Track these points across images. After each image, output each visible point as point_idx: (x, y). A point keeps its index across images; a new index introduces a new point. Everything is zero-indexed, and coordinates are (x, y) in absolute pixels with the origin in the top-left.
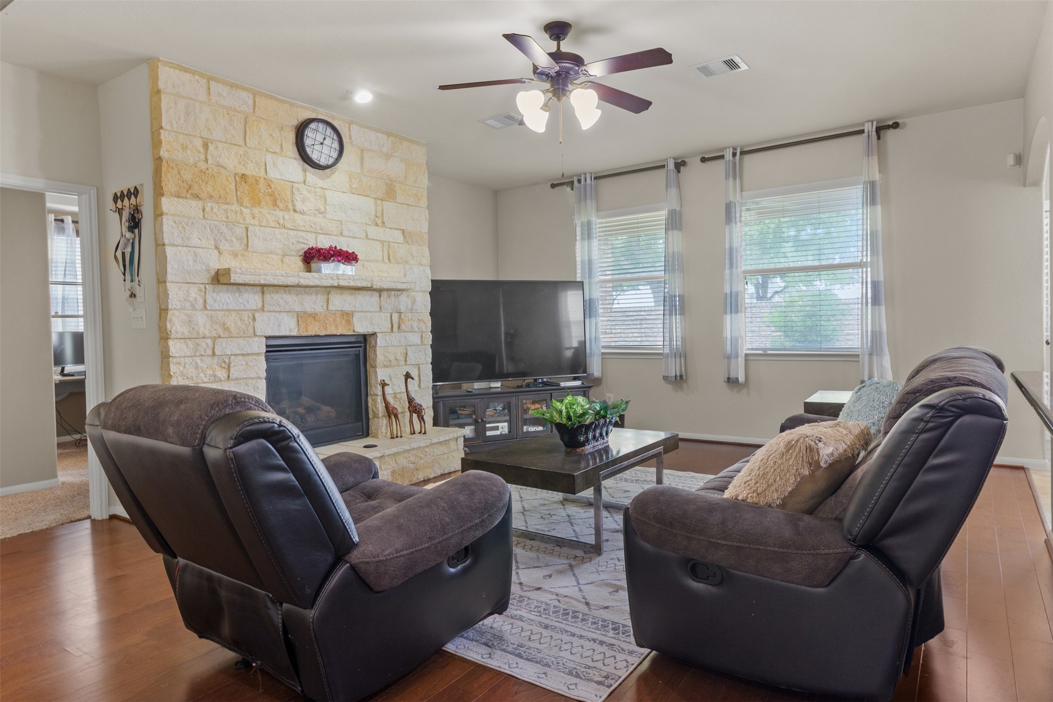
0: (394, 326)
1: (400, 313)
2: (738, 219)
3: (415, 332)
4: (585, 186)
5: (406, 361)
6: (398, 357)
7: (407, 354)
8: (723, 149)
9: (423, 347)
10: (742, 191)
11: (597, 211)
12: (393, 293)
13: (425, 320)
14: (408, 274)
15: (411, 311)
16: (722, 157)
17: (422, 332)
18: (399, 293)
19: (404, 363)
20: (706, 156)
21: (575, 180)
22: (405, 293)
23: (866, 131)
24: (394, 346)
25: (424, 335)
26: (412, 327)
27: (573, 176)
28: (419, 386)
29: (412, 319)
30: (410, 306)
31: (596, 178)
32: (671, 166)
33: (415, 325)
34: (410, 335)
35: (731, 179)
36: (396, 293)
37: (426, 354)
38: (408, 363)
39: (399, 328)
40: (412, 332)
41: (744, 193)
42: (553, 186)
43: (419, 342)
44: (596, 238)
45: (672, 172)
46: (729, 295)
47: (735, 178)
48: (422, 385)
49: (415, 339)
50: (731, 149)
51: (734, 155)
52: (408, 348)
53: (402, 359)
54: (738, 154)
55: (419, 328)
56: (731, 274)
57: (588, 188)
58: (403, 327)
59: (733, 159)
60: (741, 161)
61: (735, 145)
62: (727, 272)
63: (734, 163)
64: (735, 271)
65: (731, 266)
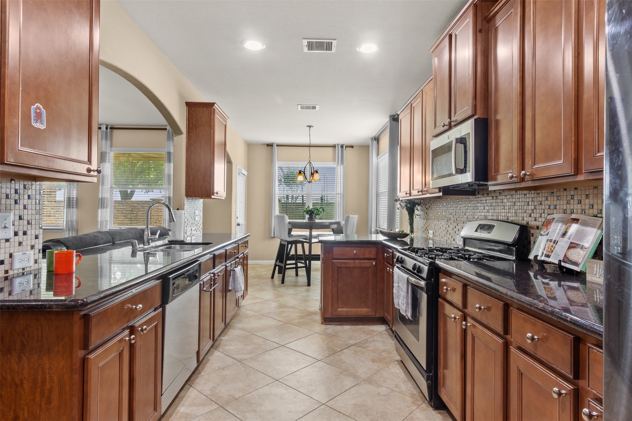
2: (107, 161)
10: (111, 147)
23: (167, 129)
35: (104, 140)
41: (113, 148)
46: (100, 199)
47: (106, 139)
50: (105, 125)
51: (107, 128)
54: (109, 128)
56: (102, 188)
59: (106, 131)
60: (111, 132)
61: (107, 123)
62: (100, 187)
63: (106, 133)
64: (104, 187)
65: (103, 184)
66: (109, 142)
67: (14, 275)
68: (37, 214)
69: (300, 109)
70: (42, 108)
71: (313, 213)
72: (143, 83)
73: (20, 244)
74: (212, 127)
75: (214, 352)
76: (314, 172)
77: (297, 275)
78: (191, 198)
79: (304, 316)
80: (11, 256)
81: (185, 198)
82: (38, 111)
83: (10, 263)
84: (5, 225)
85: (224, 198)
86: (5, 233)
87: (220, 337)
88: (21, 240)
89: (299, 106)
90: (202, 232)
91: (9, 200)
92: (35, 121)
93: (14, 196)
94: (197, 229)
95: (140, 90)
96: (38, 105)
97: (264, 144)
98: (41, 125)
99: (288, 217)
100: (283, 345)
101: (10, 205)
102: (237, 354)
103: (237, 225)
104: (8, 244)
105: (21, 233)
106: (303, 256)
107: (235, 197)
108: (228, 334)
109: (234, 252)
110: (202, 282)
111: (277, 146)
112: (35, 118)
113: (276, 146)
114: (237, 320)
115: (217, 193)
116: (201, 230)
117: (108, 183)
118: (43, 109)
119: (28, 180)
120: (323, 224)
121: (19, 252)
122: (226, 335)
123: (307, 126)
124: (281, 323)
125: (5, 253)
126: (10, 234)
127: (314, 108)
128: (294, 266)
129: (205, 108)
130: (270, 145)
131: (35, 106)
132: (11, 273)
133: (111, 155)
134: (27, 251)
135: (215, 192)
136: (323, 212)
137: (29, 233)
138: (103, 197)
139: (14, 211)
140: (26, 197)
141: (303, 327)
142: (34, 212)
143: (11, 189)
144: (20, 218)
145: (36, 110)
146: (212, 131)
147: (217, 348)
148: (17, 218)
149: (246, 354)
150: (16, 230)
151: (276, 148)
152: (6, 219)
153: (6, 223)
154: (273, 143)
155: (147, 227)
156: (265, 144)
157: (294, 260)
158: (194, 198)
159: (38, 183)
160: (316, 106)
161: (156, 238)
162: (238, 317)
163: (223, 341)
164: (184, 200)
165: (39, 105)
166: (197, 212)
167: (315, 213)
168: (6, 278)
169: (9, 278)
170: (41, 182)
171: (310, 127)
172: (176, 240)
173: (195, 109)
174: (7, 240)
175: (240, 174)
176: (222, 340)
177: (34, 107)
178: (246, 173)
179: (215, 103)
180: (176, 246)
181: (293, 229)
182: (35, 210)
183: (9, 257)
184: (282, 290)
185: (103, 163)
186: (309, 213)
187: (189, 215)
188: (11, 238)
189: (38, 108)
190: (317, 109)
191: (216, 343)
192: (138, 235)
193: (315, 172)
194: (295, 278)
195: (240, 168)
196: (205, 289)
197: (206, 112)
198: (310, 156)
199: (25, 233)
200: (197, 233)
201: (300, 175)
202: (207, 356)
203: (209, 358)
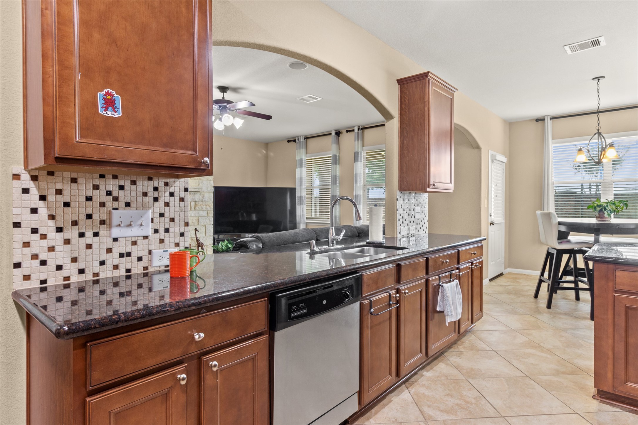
0: (192, 208)
1: (196, 202)
2: (359, 160)
3: (204, 210)
4: (300, 142)
5: (198, 223)
6: (194, 222)
7: (199, 220)
8: (354, 127)
9: (208, 217)
10: (363, 146)
11: (306, 154)
12: (192, 193)
13: (209, 205)
14: (201, 184)
15: (202, 201)
16: (353, 130)
17: (208, 211)
18: (195, 193)
19: (197, 224)
20: (349, 130)
21: (297, 139)
22: (198, 193)
24: (192, 216)
25: (209, 212)
26: (202, 208)
27: (295, 138)
28: (206, 235)
29: (202, 205)
30: (201, 198)
31: (305, 139)
32: (334, 134)
33: (204, 207)
34: (201, 212)
35: (356, 141)
36: (194, 193)
37: (210, 221)
38: (200, 224)
39: (195, 208)
40: (202, 210)
41: (364, 148)
42: (289, 141)
43: (206, 215)
44: (305, 167)
45: (334, 137)
47: (358, 140)
48: (207, 234)
49: (204, 213)
50: (357, 127)
51: (359, 129)
52: (200, 217)
53: (196, 222)
55: (206, 209)
56: (356, 186)
57: (301, 143)
58: (197, 208)
59: (358, 132)
60: (363, 132)
61: (359, 125)
62: (355, 185)
63: (358, 133)
64: (357, 185)
65: (356, 183)
66: (360, 142)
67: (154, 271)
68: (181, 212)
69: (569, 52)
70: (115, 93)
71: (605, 209)
72: (327, 64)
73: (162, 241)
74: (427, 103)
75: (403, 391)
76: (606, 146)
77: (578, 298)
78: (408, 192)
79: (564, 373)
80: (150, 253)
81: (398, 192)
82: (109, 97)
83: (150, 260)
84: (141, 223)
85: (451, 191)
86: (142, 230)
87: (423, 371)
88: (162, 237)
89: (567, 48)
90: (427, 232)
91: (146, 198)
92: (105, 109)
93: (152, 194)
94: (418, 228)
95: (332, 74)
96: (108, 91)
97: (531, 120)
98: (113, 113)
99: (557, 214)
100: (504, 417)
101: (148, 202)
102: (429, 406)
103: (490, 224)
104: (146, 241)
105: (162, 231)
106: (586, 272)
107: (486, 190)
108: (434, 369)
109: (446, 262)
110: (366, 302)
111: (551, 119)
112: (105, 106)
113: (549, 119)
114: (457, 350)
115: (434, 185)
116: (427, 230)
117: (360, 181)
118: (116, 95)
119: (169, 177)
120: (621, 226)
121: (160, 249)
122: (431, 369)
123: (593, 79)
124: (519, 374)
125: (143, 250)
126: (149, 231)
127: (596, 43)
128: (572, 285)
129: (418, 82)
130: (540, 120)
131: (104, 92)
132: (150, 270)
133: (363, 155)
134: (170, 248)
135: (432, 183)
136: (625, 208)
137: (171, 230)
138: (357, 194)
139: (153, 208)
140: (167, 194)
141: (553, 393)
142: (178, 209)
143: (149, 187)
144: (162, 215)
145: (105, 97)
146: (426, 109)
147: (411, 386)
148: (157, 215)
149: (442, 411)
150: (156, 228)
151: (549, 123)
152: (142, 217)
153: (142, 220)
154: (544, 116)
155: (331, 226)
156: (533, 120)
157: (572, 276)
158: (413, 193)
159: (182, 180)
160: (600, 39)
161: (339, 239)
162: (461, 347)
163: (422, 378)
164: (396, 194)
165: (110, 91)
166: (418, 209)
167: (610, 208)
168: (145, 275)
169: (149, 275)
170: (185, 179)
171: (599, 80)
172: (373, 242)
173: (407, 86)
174: (146, 237)
175: (494, 161)
176: (422, 376)
177: (102, 93)
178: (505, 160)
179: (428, 72)
180: (369, 249)
181: (571, 233)
182: (179, 208)
183: (148, 254)
184: (545, 317)
185: (356, 163)
186: (598, 209)
187: (405, 212)
188: (150, 236)
189: (107, 94)
190: (603, 43)
191: (412, 378)
192: (349, 233)
193: (609, 146)
194: (573, 303)
195: (494, 153)
196: (372, 310)
197: (420, 86)
198: (599, 124)
199: (167, 231)
200: (419, 233)
201: (581, 154)
202: (393, 394)
203: (392, 399)
